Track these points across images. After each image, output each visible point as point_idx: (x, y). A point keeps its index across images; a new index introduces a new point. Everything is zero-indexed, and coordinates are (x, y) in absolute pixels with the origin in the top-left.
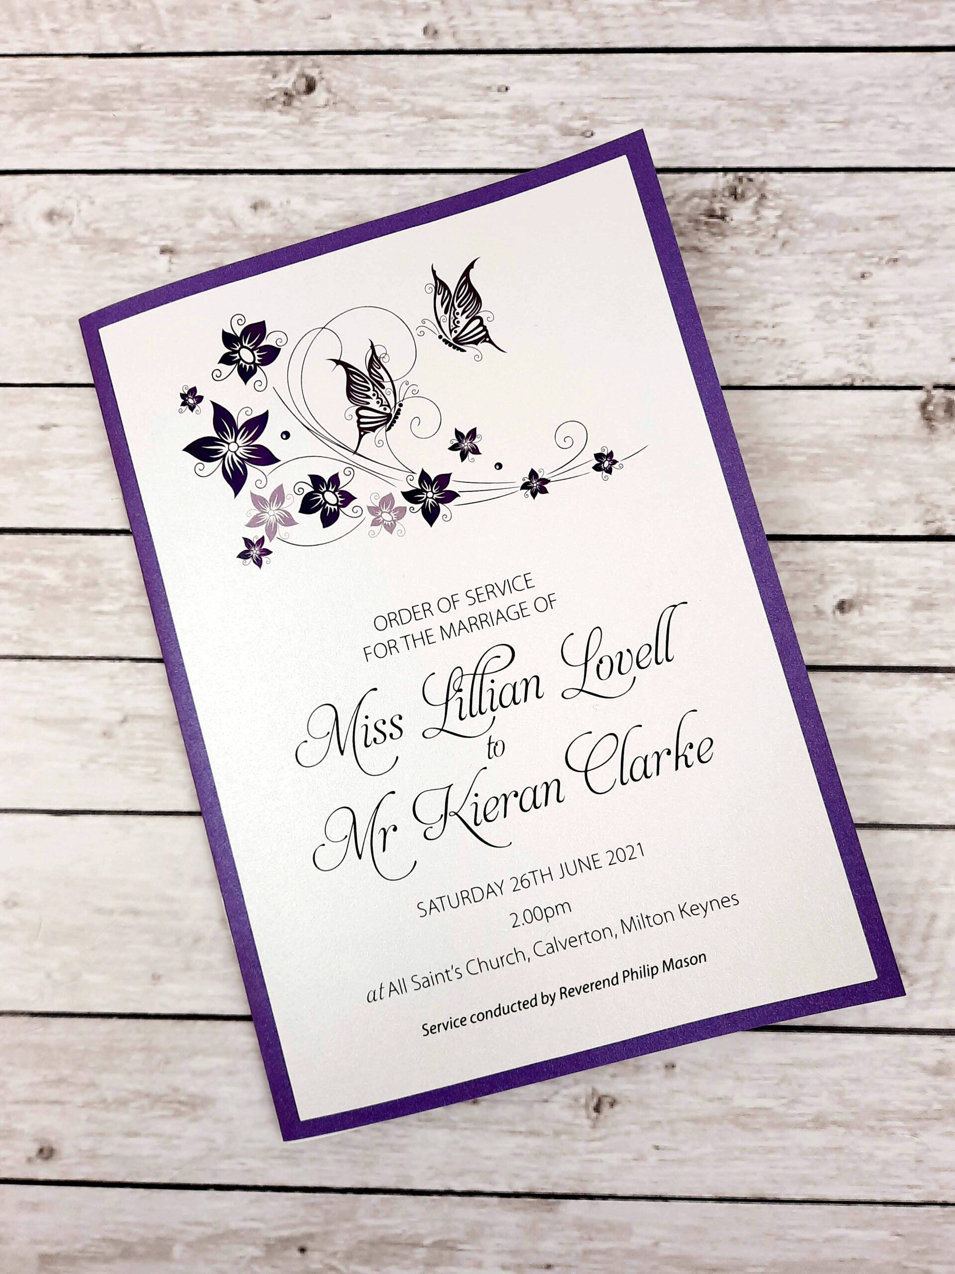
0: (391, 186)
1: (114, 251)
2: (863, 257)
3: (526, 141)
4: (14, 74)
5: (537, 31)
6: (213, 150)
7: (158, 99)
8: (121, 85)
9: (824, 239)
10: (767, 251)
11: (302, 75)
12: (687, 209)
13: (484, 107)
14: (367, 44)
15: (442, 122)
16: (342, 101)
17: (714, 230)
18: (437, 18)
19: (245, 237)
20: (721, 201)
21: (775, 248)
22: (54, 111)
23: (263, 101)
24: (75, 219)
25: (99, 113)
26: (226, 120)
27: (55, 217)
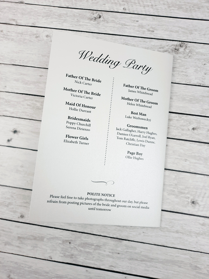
0: (113, 37)
2: (205, 61)
3: (141, 32)
4: (44, 9)
5: (145, 11)
6: (80, 27)
7: (70, 16)
8: (64, 13)
9: (198, 56)
10: (186, 57)
12: (171, 48)
13: (133, 24)
14: (112, 10)
15: (125, 26)
16: (106, 20)
17: (176, 52)
18: (126, 7)
20: (178, 47)
21: (188, 57)
22: (50, 17)
23: (90, 19)
24: (52, 37)
25: (59, 18)
26: (83, 22)
27: (48, 37)
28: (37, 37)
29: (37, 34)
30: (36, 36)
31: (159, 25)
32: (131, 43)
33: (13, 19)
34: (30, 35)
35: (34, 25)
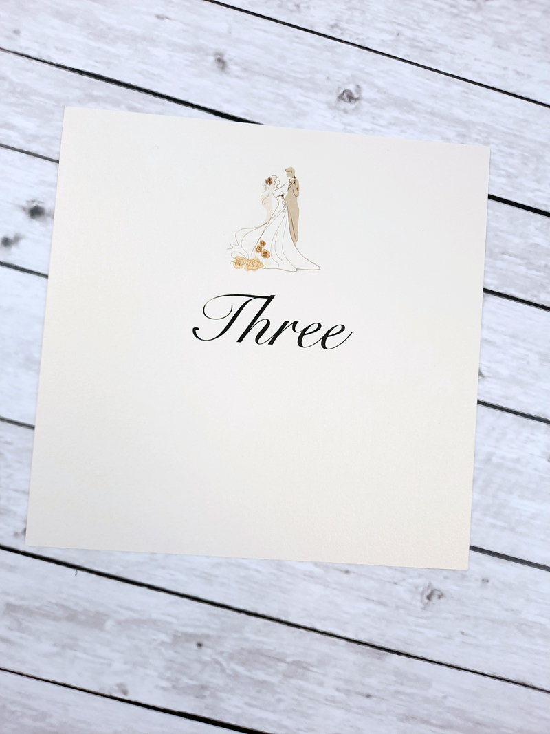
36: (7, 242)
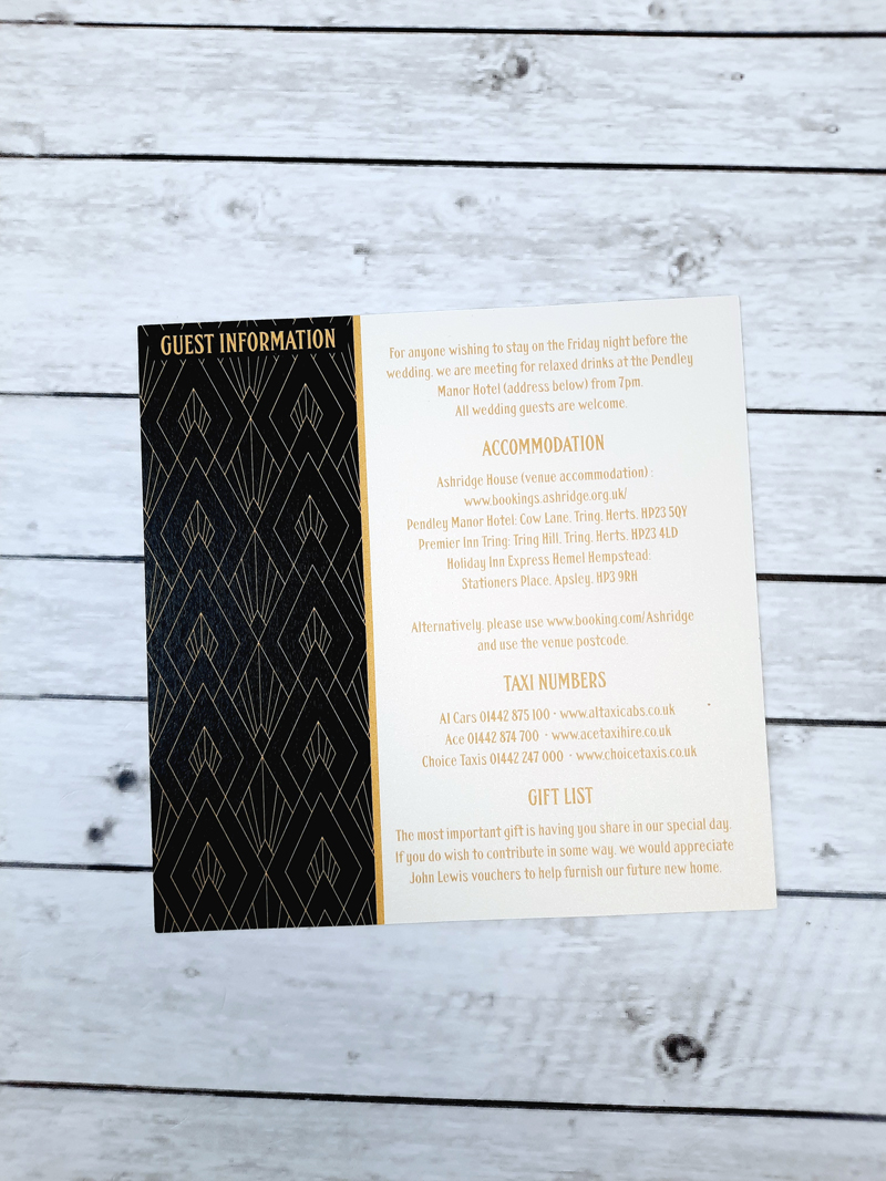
0: (614, 182)
1: (302, 249)
3: (764, 136)
4: (190, 48)
5: (776, 11)
6: (413, 138)
7: (353, 79)
8: (309, 63)
11: (513, 56)
13: (716, 96)
14: (587, 24)
15: (670, 111)
16: (558, 86)
19: (449, 237)
22: (233, 91)
23: (469, 84)
24: (260, 213)
25: (286, 94)
26: (427, 105)
27: (237, 210)
28: (172, 219)
29: (173, 200)
30: (170, 213)
31: (861, 90)
32: (716, 206)
33: (16, 124)
34: (129, 210)
35: (146, 145)
36: (95, 835)
